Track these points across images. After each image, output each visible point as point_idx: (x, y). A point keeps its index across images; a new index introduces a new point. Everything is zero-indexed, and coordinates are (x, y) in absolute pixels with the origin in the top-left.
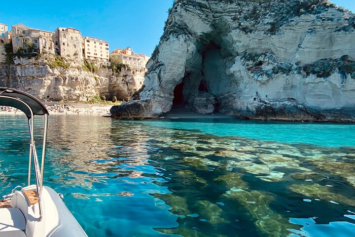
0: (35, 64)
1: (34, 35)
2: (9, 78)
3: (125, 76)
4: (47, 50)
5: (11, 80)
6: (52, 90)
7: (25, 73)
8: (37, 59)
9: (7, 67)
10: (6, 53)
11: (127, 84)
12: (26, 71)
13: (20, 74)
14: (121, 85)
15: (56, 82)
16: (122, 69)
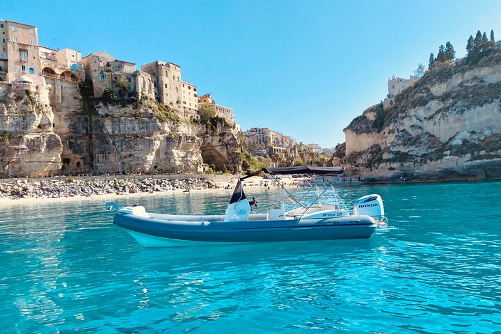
0: (135, 116)
1: (128, 69)
2: (91, 138)
3: (222, 135)
4: (146, 93)
5: (96, 142)
6: (162, 156)
7: (120, 130)
8: (136, 107)
9: (86, 120)
10: (81, 97)
11: (226, 145)
12: (121, 126)
13: (110, 131)
14: (218, 149)
15: (168, 144)
16: (219, 124)
